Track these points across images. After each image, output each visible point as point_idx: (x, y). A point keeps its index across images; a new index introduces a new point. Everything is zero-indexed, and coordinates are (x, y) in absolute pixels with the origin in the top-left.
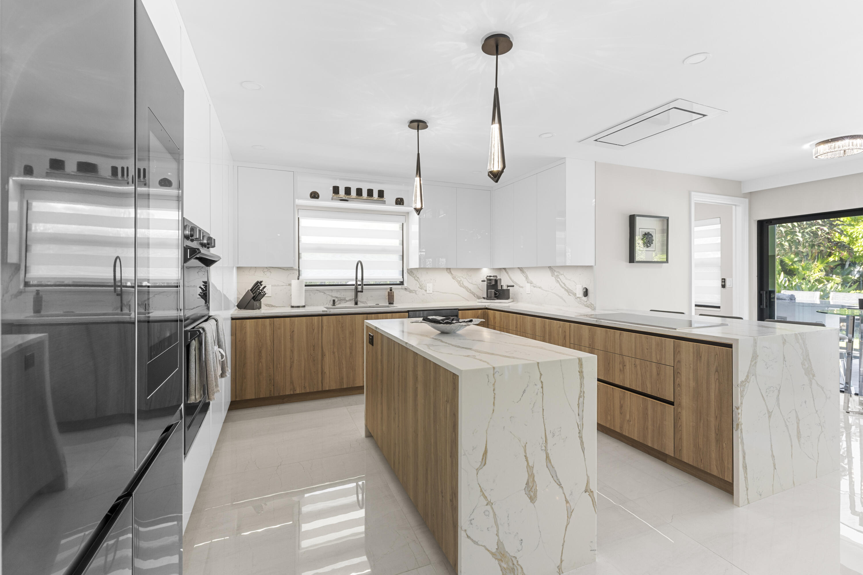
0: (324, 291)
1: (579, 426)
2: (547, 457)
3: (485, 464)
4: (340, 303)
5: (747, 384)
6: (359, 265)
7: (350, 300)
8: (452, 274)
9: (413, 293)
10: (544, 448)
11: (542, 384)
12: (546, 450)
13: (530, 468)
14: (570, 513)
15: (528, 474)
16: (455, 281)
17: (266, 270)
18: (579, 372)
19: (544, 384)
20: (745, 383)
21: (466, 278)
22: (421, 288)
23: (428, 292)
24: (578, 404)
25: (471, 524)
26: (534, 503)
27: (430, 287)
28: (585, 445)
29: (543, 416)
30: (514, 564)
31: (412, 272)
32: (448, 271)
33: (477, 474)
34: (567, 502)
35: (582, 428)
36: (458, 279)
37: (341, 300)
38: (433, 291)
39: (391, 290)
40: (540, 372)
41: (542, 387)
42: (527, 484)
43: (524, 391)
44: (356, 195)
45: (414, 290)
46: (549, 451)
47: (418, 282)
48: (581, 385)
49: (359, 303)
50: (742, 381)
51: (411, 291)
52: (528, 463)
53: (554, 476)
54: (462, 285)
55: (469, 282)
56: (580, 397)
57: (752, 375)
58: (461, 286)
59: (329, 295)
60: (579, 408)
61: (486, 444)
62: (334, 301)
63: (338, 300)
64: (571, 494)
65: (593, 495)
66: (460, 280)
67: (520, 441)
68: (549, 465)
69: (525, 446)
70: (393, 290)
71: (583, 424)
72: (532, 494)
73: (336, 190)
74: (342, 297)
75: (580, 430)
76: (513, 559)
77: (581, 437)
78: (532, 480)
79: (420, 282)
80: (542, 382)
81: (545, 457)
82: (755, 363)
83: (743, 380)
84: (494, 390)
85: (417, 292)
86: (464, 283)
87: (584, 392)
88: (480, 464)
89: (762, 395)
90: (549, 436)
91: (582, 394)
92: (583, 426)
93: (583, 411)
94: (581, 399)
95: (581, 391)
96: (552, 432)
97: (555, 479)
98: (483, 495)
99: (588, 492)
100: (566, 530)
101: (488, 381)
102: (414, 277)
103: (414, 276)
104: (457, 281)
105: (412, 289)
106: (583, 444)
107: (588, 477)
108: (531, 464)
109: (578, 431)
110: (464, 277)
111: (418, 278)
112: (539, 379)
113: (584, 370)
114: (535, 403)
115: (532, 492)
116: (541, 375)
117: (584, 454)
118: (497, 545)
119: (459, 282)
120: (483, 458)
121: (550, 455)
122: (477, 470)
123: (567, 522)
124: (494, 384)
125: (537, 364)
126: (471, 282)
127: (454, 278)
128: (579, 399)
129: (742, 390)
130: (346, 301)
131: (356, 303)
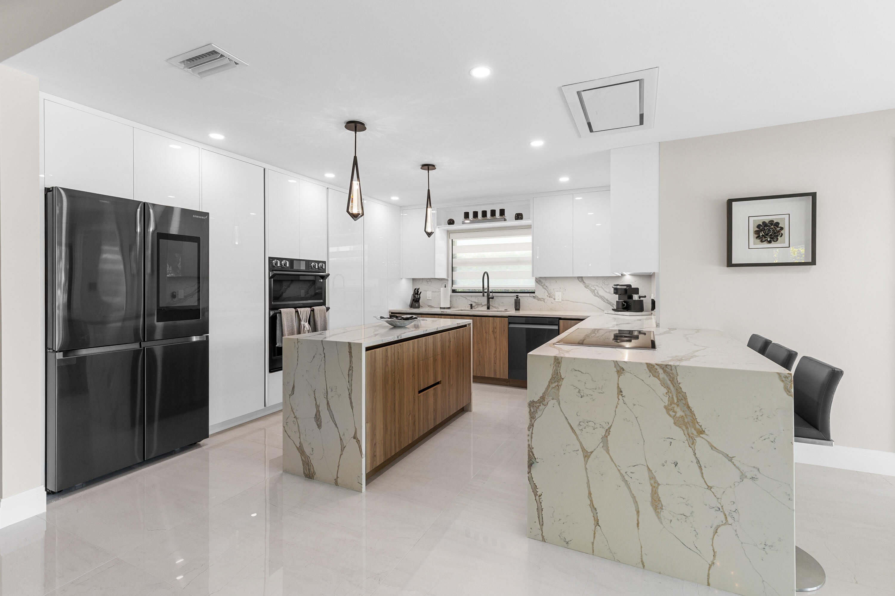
0: (466, 297)
1: (349, 390)
2: (328, 403)
3: (293, 394)
4: (477, 307)
5: (542, 407)
6: (486, 275)
7: (485, 305)
8: (584, 282)
9: (542, 301)
10: (325, 396)
11: (325, 355)
12: (327, 398)
13: (317, 407)
14: (343, 448)
15: (316, 409)
16: (588, 290)
17: (428, 280)
18: (349, 352)
19: (325, 354)
20: (538, 404)
21: (601, 287)
22: (549, 297)
23: (556, 300)
24: (348, 375)
25: (287, 425)
26: (320, 429)
27: (558, 296)
28: (353, 405)
29: (325, 375)
30: (308, 461)
31: (540, 281)
32: (580, 279)
33: (290, 398)
34: (341, 439)
35: (351, 392)
36: (592, 288)
37: (478, 305)
38: (562, 300)
39: (517, 298)
40: (323, 347)
41: (324, 357)
42: (316, 415)
43: (314, 357)
44: (490, 215)
45: (543, 298)
46: (329, 400)
47: (547, 290)
48: (351, 362)
49: (491, 307)
50: (534, 402)
51: (540, 299)
52: (316, 403)
53: (332, 417)
54: (597, 294)
55: (606, 292)
56: (349, 370)
57: (551, 398)
58: (595, 295)
59: (469, 300)
60: (349, 377)
61: (294, 382)
62: (471, 305)
63: (476, 305)
64: (344, 435)
65: (360, 443)
66: (594, 289)
67: (312, 387)
68: (329, 408)
69: (315, 391)
70: (519, 298)
71: (352, 390)
72: (319, 423)
73: (467, 215)
74: (479, 302)
75: (350, 393)
76: (308, 458)
77: (350, 398)
78: (318, 414)
79: (548, 291)
80: (324, 353)
81: (327, 403)
82: (558, 386)
83: (536, 400)
84: (298, 352)
85: (545, 300)
86: (599, 292)
87: (352, 367)
88: (291, 392)
89: (571, 426)
90: (329, 390)
91: (351, 368)
92: (352, 391)
93: (352, 380)
94: (351, 372)
95: (350, 366)
96: (331, 388)
97: (333, 420)
98: (293, 411)
99: (356, 439)
100: (340, 458)
101: (295, 346)
102: (543, 286)
103: (542, 284)
104: (591, 290)
105: (540, 297)
106: (352, 404)
107: (356, 429)
108: (318, 404)
109: (348, 394)
110: (599, 286)
111: (546, 286)
112: (323, 351)
113: (352, 351)
114: (320, 366)
115: (319, 422)
116: (324, 349)
117: (353, 411)
118: (300, 444)
119: (593, 291)
120: (292, 390)
121: (329, 402)
122: (290, 395)
123: (341, 453)
124: (298, 349)
125: (321, 341)
126: (608, 291)
127: (586, 287)
128: (349, 371)
129: (532, 410)
130: (482, 306)
131: (488, 308)
